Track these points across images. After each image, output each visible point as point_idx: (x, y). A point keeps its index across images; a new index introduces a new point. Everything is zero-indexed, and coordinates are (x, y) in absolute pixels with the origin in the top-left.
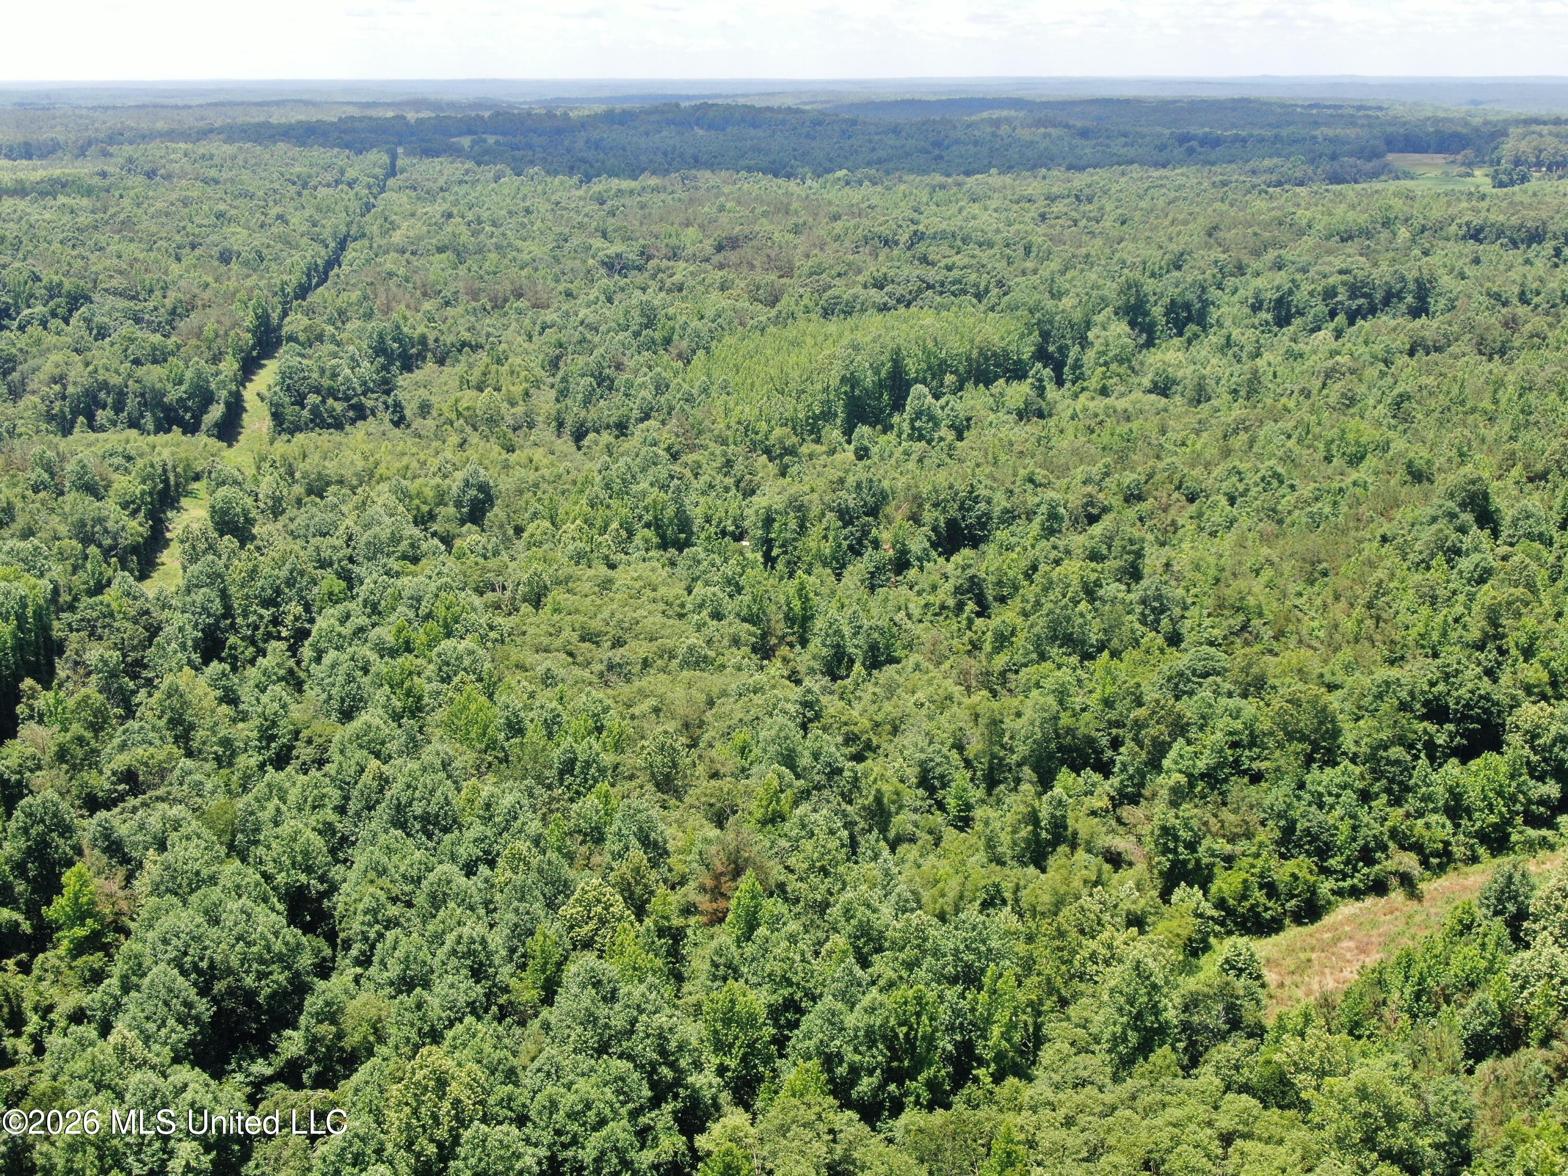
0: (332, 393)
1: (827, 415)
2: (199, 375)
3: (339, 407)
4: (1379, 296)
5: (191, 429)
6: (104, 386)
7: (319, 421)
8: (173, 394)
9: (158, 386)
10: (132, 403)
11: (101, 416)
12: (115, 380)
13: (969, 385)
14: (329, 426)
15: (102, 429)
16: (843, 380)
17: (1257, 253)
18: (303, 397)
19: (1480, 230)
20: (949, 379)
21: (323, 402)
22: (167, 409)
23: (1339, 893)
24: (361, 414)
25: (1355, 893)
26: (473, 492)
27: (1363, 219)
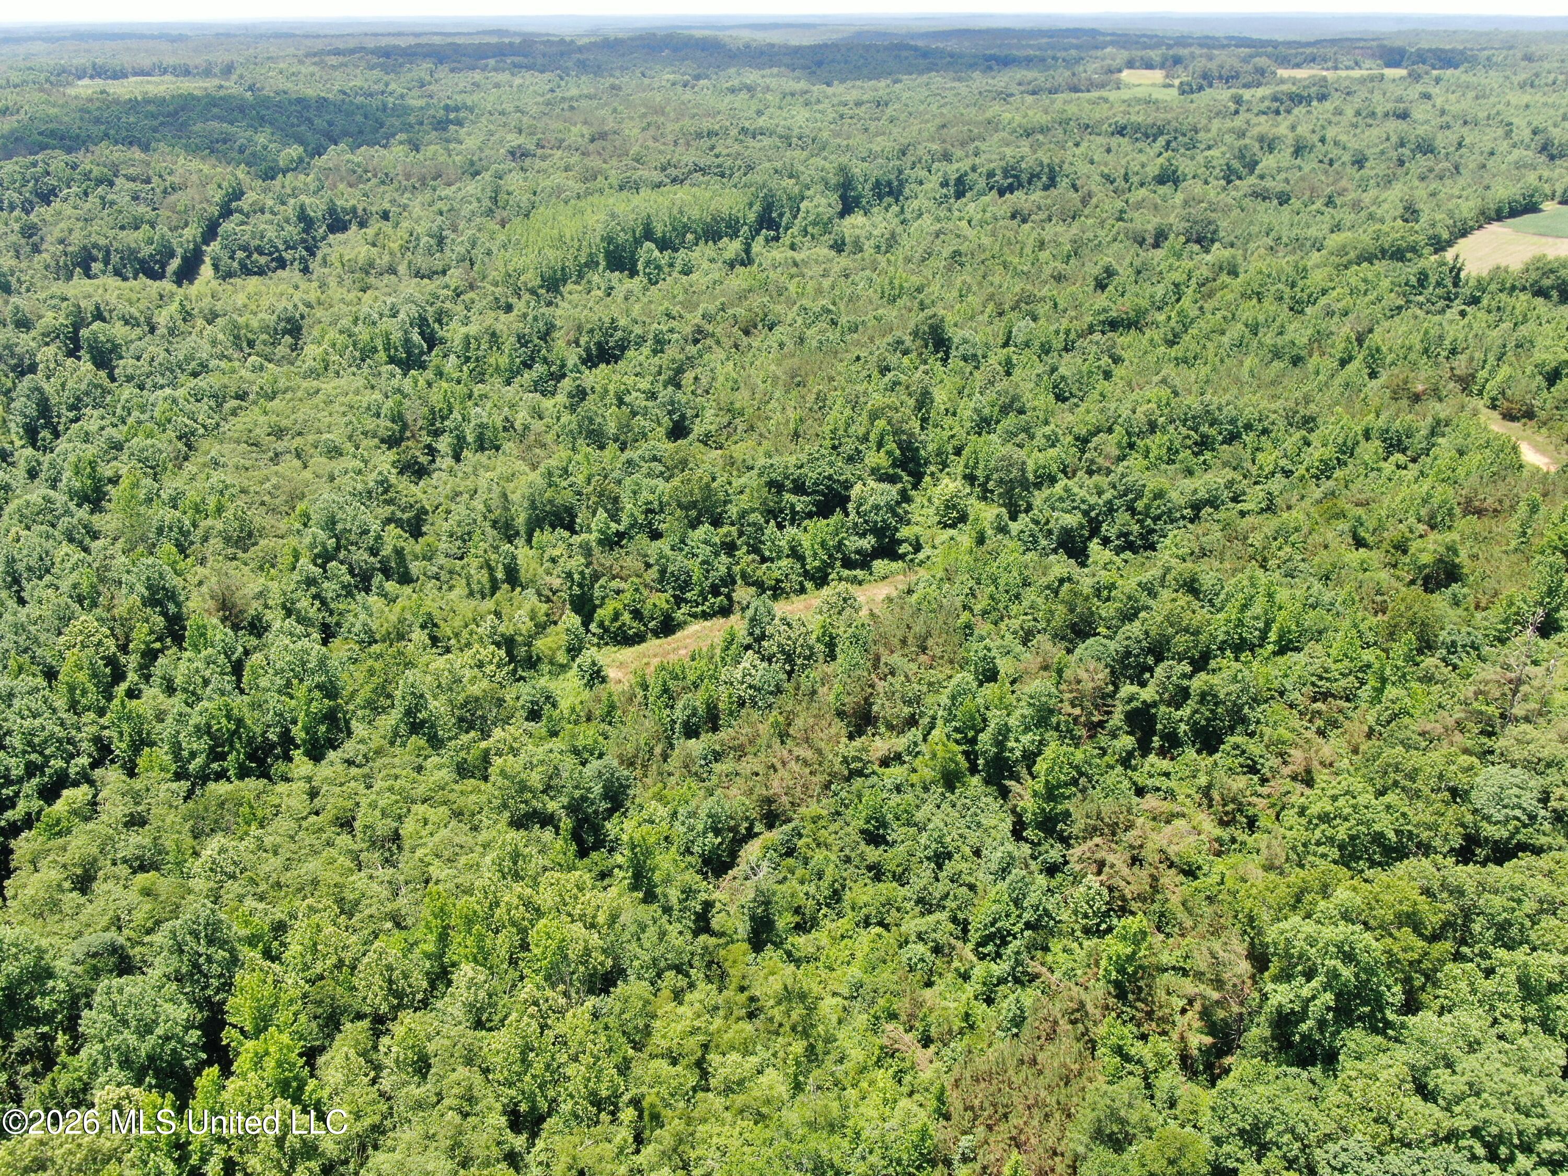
0: (260, 251)
1: (592, 264)
2: (163, 237)
3: (263, 260)
4: (1024, 177)
5: (156, 276)
6: (95, 246)
7: (247, 271)
8: (146, 251)
9: (133, 245)
10: (115, 259)
11: (96, 267)
12: (102, 242)
13: (702, 242)
14: (255, 273)
15: (95, 277)
16: (603, 239)
17: (963, 144)
18: (234, 252)
19: (1124, 128)
20: (690, 237)
21: (249, 257)
22: (142, 262)
23: (694, 616)
24: (282, 264)
25: (705, 616)
26: (283, 324)
27: (1044, 119)
